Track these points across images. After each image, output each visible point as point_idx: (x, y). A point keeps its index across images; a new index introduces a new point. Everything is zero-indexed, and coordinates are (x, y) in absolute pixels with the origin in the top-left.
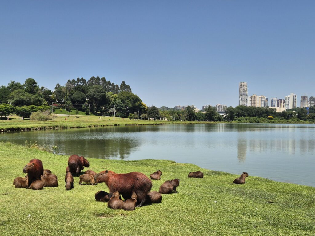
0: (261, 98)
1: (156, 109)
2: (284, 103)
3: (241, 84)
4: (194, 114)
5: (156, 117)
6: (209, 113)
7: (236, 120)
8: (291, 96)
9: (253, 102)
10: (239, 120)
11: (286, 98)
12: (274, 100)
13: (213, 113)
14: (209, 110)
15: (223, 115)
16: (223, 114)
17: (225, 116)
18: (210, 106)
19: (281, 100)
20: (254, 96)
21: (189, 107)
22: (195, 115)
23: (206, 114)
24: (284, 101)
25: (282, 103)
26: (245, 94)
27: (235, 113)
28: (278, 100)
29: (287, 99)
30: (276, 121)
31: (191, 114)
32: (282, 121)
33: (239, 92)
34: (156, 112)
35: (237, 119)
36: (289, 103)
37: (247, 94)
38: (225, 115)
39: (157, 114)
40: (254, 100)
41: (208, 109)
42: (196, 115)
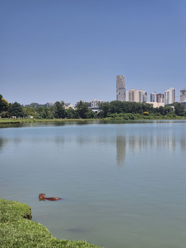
0: (140, 92)
1: (18, 106)
2: (163, 98)
3: (118, 77)
4: (63, 111)
5: (19, 114)
6: (81, 109)
7: (109, 117)
8: (170, 91)
9: (131, 97)
10: (112, 117)
11: (165, 92)
12: (153, 95)
13: (85, 109)
14: (80, 107)
15: (96, 112)
16: (97, 110)
17: (99, 113)
18: (81, 102)
19: (160, 95)
20: (132, 90)
21: (58, 103)
22: (65, 112)
23: (77, 111)
24: (164, 95)
25: (162, 98)
26: (123, 88)
27: (110, 109)
28: (157, 95)
29: (167, 93)
30: (152, 117)
31: (60, 111)
32: (158, 117)
33: (117, 86)
34: (18, 109)
35: (110, 115)
36: (168, 98)
37: (125, 88)
38: (98, 111)
39: (20, 111)
40: (132, 94)
41: (80, 105)
42: (67, 112)
